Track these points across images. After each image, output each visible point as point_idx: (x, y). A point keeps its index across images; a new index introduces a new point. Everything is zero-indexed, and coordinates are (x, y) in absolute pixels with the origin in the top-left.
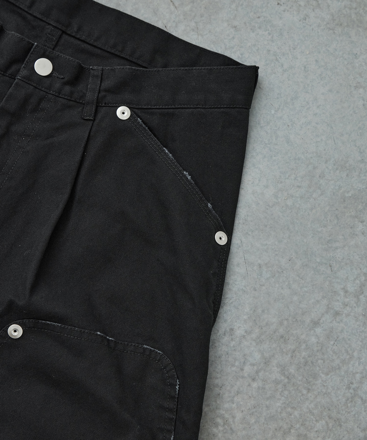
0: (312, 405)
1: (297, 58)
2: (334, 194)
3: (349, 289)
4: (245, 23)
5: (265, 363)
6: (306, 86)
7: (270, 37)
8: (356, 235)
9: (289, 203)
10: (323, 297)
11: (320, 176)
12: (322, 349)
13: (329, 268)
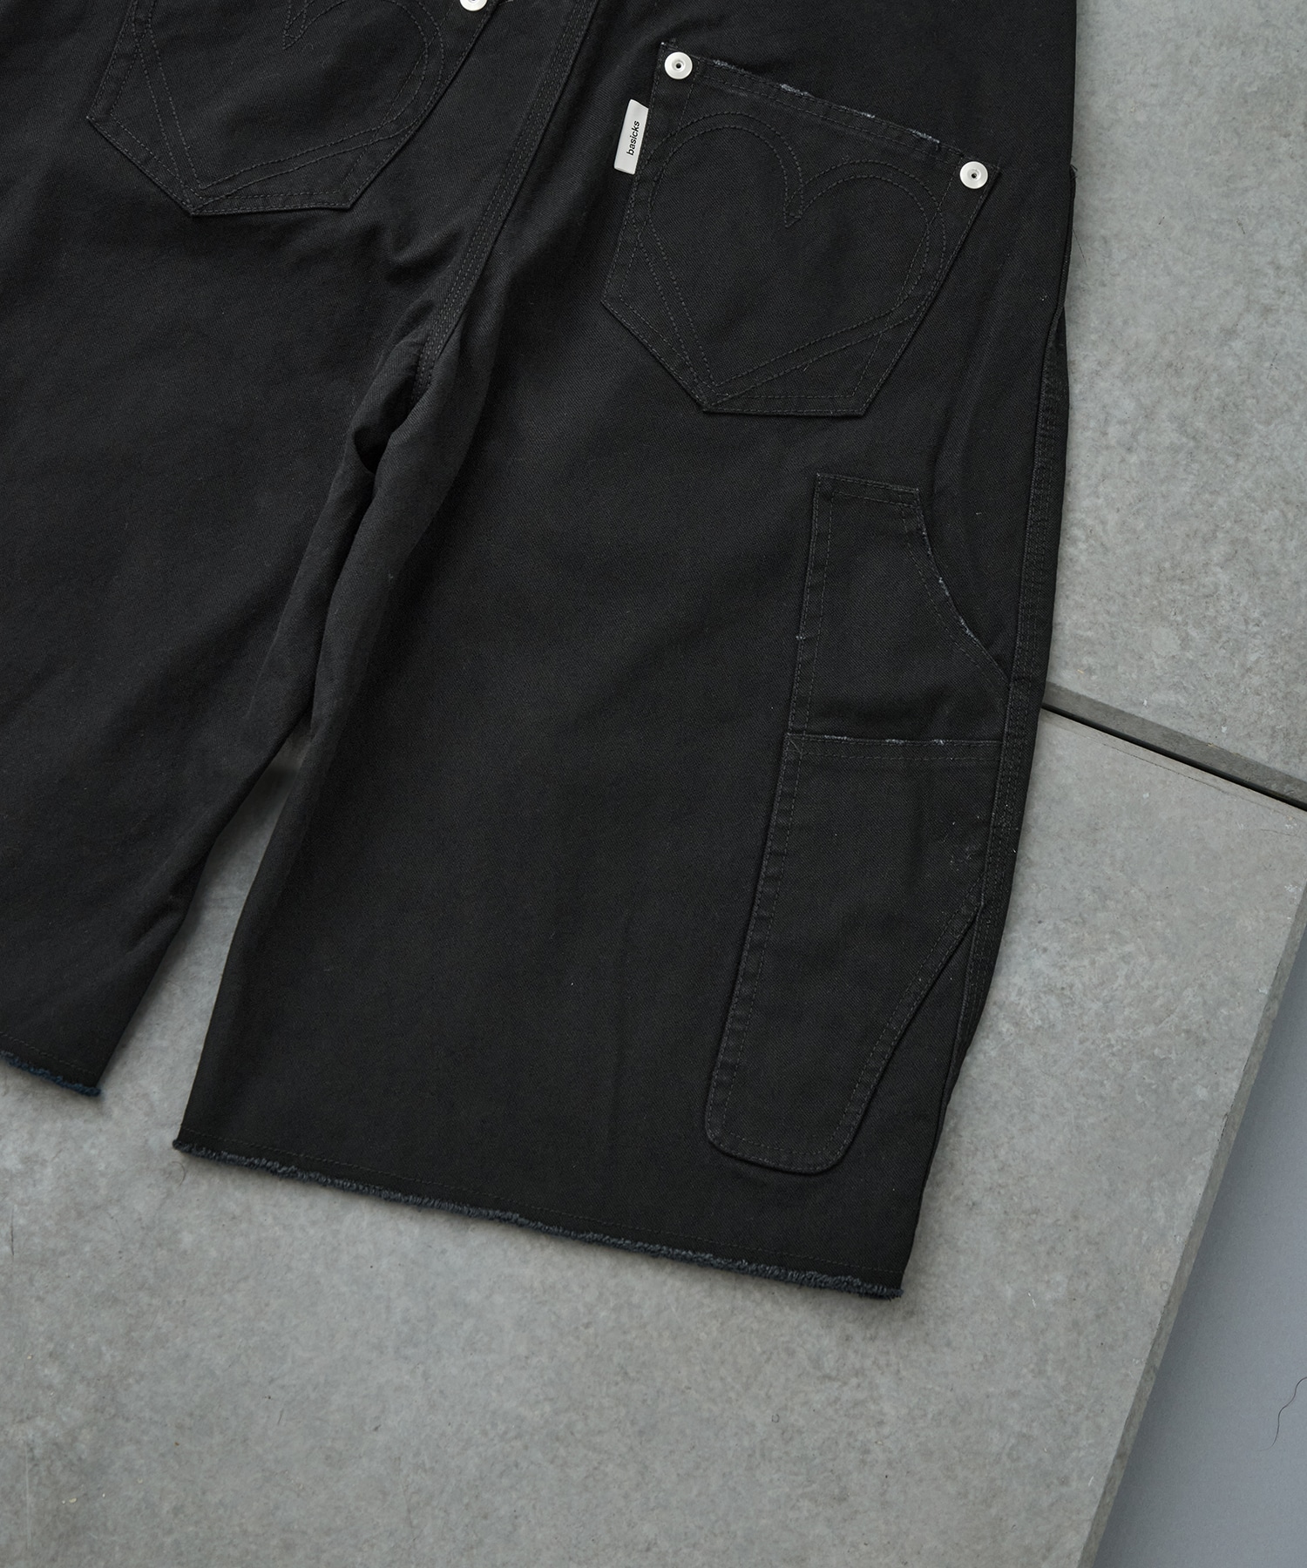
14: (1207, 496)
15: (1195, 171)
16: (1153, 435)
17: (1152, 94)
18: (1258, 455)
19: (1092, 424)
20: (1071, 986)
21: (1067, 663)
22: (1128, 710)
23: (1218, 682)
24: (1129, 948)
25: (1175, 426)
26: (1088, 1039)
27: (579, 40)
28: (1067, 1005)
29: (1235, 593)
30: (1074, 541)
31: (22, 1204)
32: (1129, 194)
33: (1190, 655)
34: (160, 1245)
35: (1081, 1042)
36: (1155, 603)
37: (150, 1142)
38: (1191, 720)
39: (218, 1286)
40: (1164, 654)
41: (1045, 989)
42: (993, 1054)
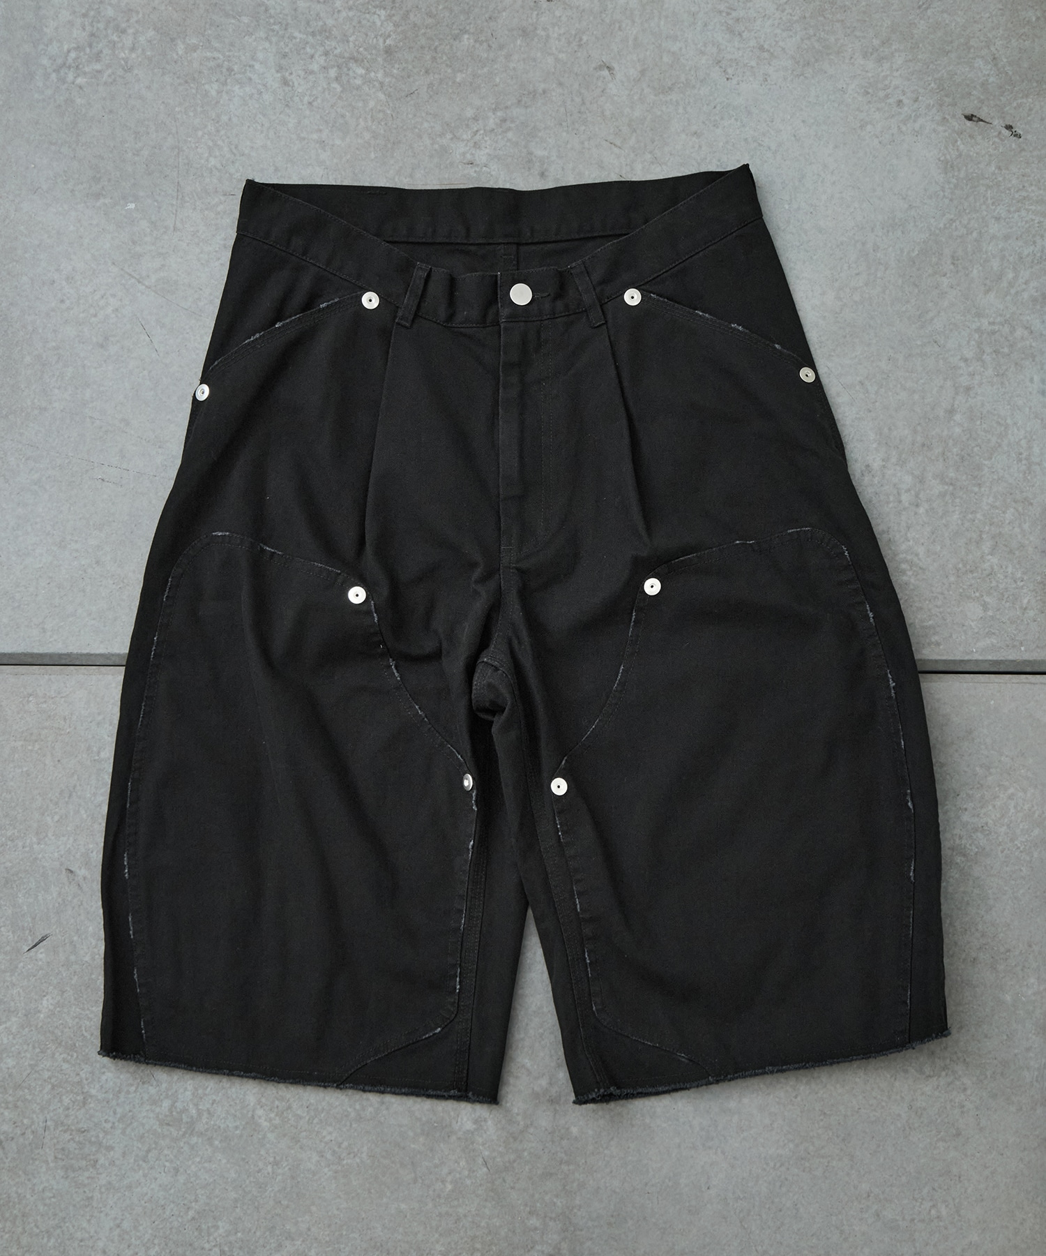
0: (991, 500)
1: (781, 131)
2: (899, 261)
3: (967, 356)
4: (703, 123)
5: (920, 482)
6: (807, 157)
7: (738, 123)
8: (946, 293)
9: (857, 297)
10: (945, 379)
11: (874, 251)
12: (971, 435)
13: (935, 345)
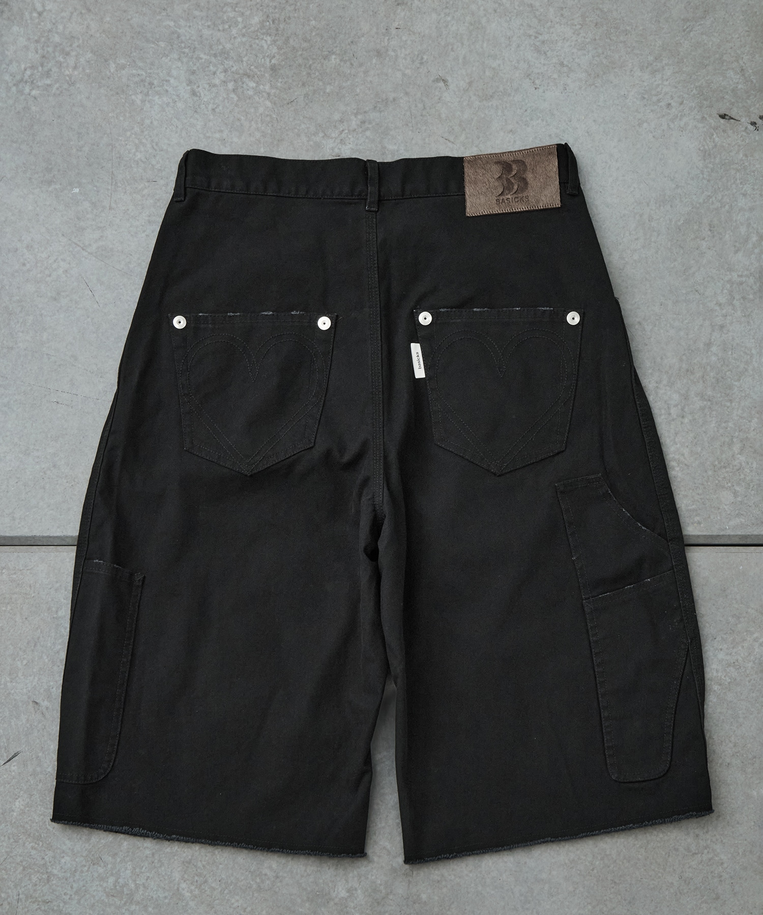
14: (724, 425)
15: (668, 274)
16: (691, 406)
17: (637, 244)
18: (739, 397)
19: (663, 411)
20: (737, 660)
21: (688, 524)
22: (722, 533)
23: (755, 506)
24: (756, 635)
25: (699, 398)
26: (751, 679)
27: (379, 325)
28: (738, 669)
29: (750, 464)
30: (673, 469)
31: (354, 908)
32: (643, 297)
33: (739, 499)
34: (414, 903)
35: (749, 682)
36: (717, 482)
37: (394, 865)
38: (749, 527)
39: (444, 910)
40: (728, 503)
41: (727, 666)
42: (715, 700)
